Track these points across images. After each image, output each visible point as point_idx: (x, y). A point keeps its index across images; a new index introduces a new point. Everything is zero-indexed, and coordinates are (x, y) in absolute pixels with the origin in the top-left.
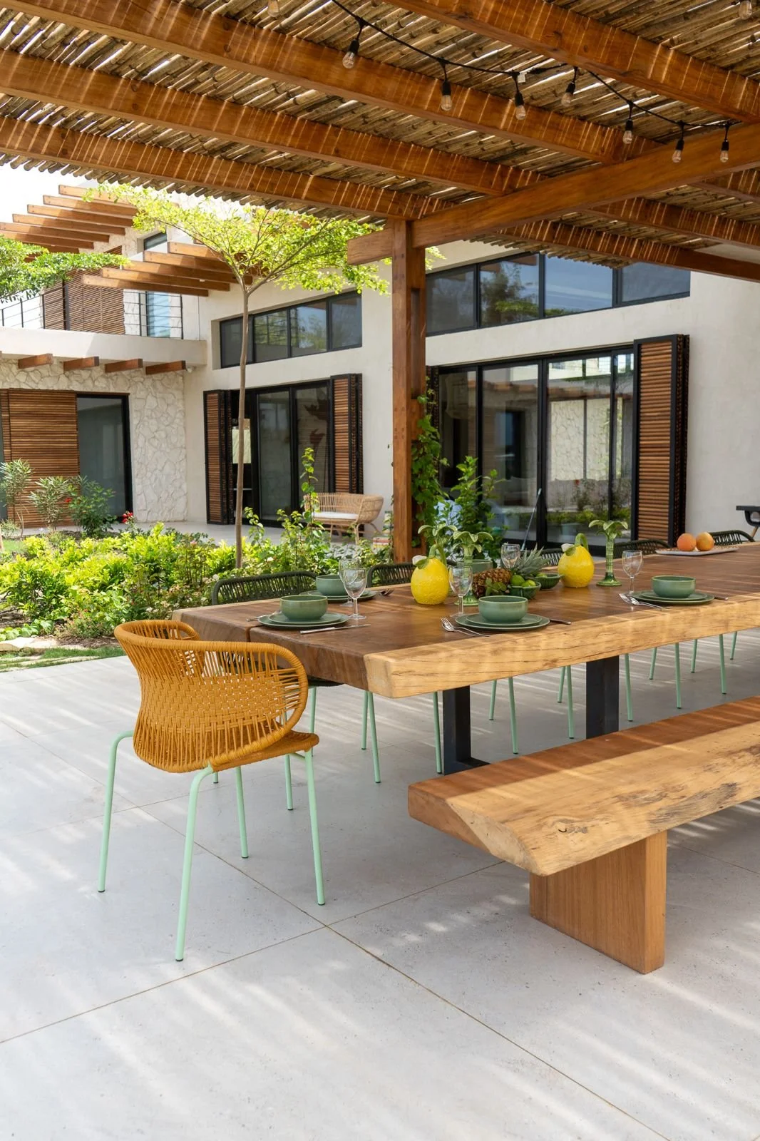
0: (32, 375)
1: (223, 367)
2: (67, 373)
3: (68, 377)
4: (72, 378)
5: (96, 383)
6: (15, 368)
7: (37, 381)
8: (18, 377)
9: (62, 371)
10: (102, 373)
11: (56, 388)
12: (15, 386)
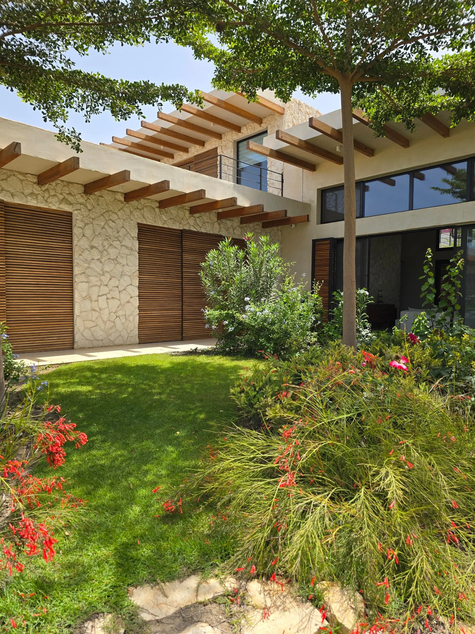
0: (198, 220)
1: (322, 223)
2: (219, 221)
3: (219, 224)
4: (221, 226)
5: (235, 231)
6: (187, 213)
7: (201, 225)
8: (189, 221)
9: (216, 219)
10: (239, 224)
11: (211, 232)
12: (186, 228)
